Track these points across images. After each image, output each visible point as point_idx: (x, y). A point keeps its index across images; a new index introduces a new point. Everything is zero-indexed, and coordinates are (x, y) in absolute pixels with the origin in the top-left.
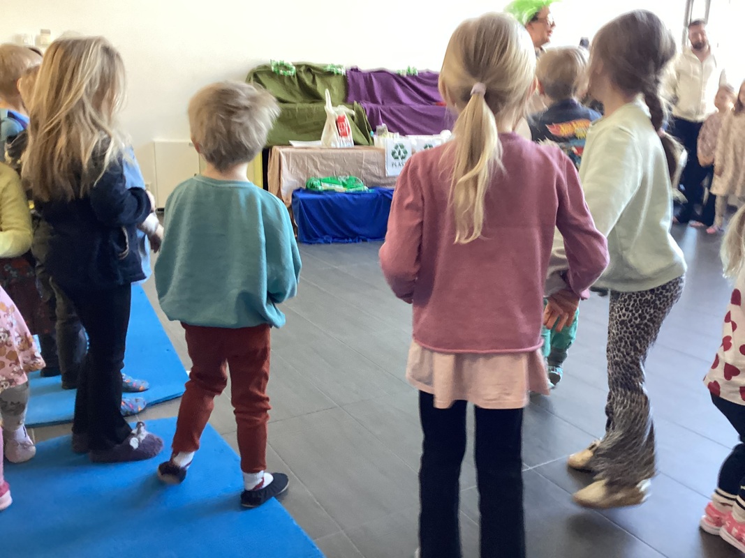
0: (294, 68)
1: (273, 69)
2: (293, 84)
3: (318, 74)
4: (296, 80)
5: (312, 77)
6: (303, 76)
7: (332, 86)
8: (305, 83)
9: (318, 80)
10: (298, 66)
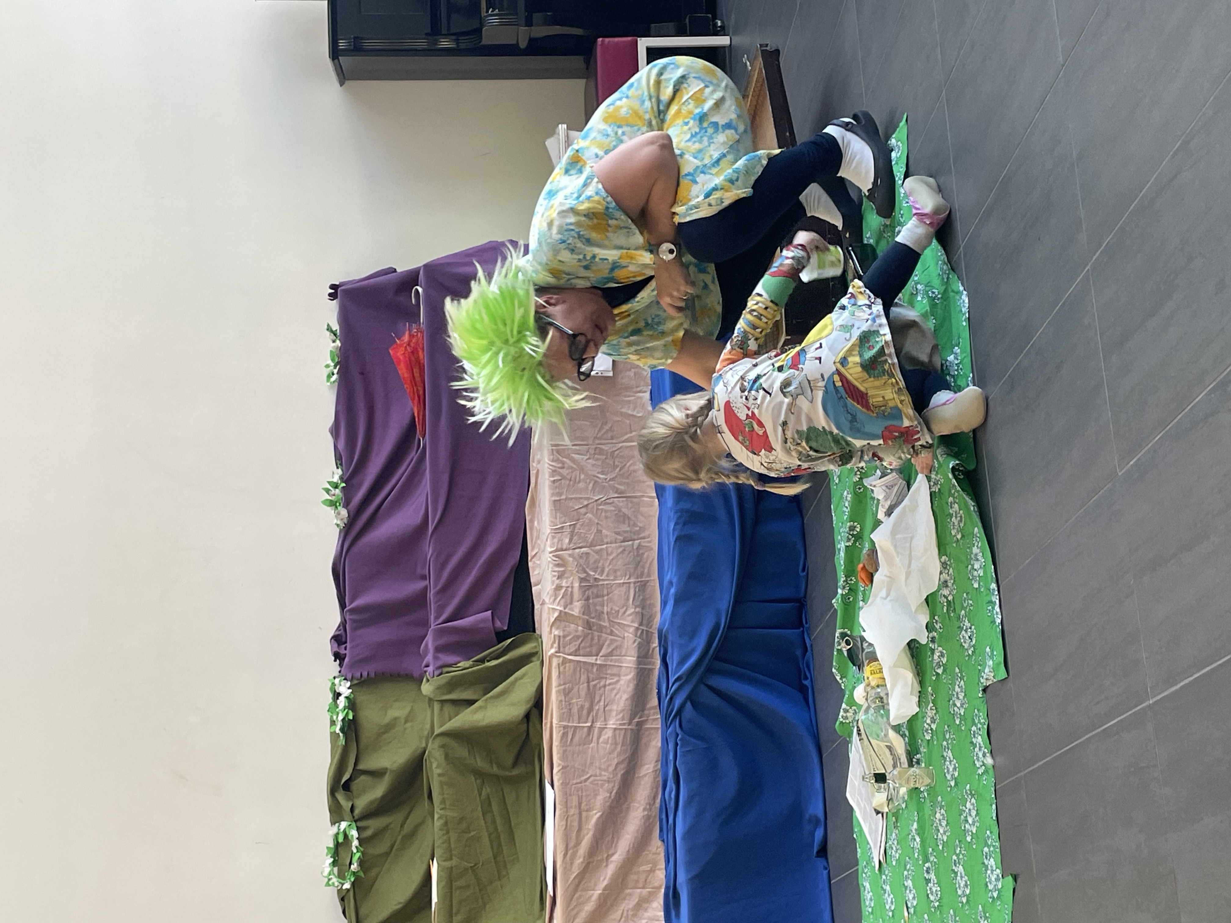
0: (344, 825)
1: (347, 886)
2: (385, 829)
3: (356, 764)
4: (374, 824)
5: (363, 778)
6: (362, 803)
7: (387, 720)
8: (383, 797)
9: (370, 763)
10: (336, 814)
